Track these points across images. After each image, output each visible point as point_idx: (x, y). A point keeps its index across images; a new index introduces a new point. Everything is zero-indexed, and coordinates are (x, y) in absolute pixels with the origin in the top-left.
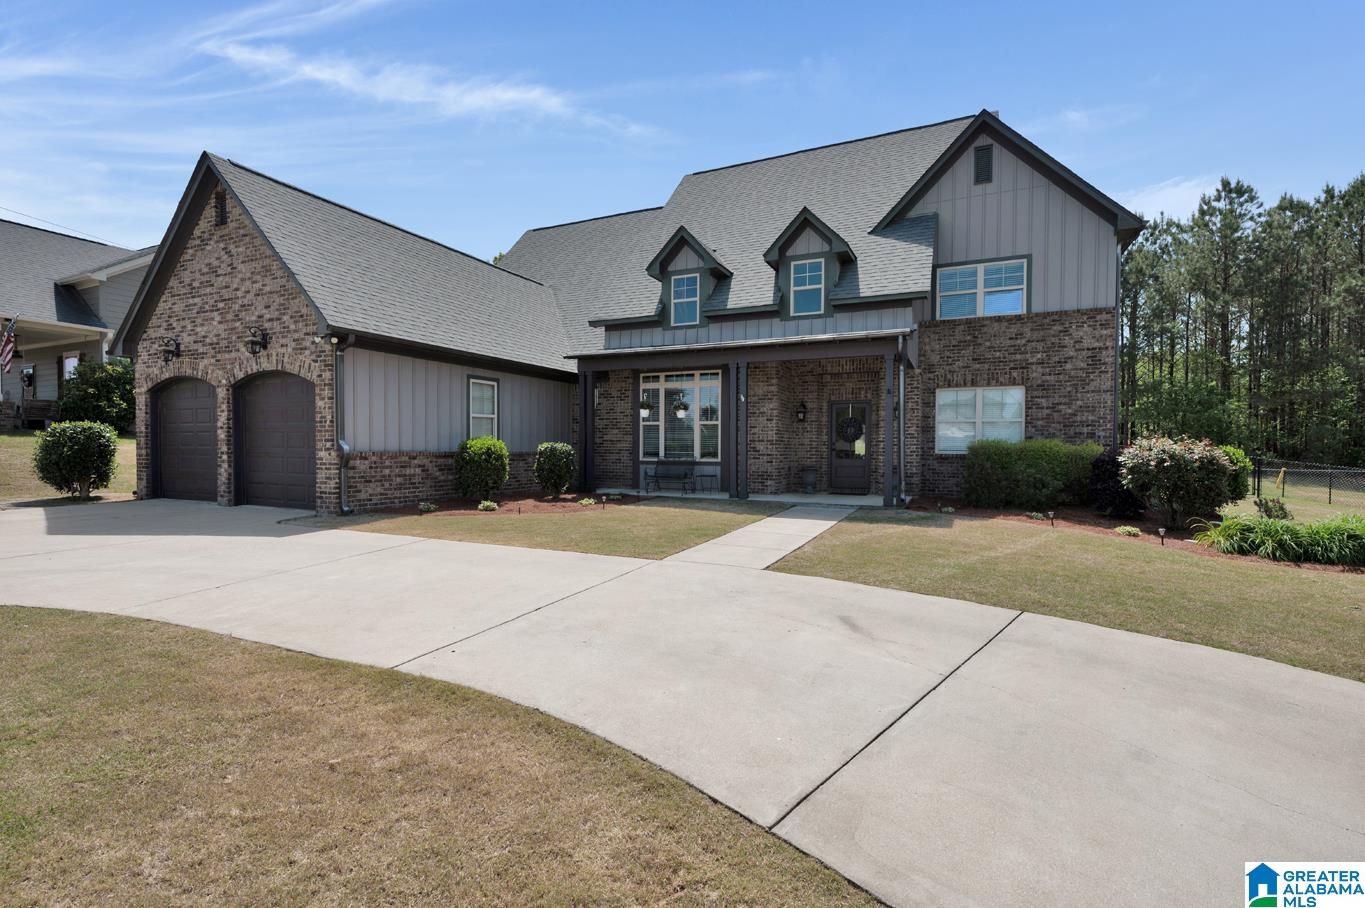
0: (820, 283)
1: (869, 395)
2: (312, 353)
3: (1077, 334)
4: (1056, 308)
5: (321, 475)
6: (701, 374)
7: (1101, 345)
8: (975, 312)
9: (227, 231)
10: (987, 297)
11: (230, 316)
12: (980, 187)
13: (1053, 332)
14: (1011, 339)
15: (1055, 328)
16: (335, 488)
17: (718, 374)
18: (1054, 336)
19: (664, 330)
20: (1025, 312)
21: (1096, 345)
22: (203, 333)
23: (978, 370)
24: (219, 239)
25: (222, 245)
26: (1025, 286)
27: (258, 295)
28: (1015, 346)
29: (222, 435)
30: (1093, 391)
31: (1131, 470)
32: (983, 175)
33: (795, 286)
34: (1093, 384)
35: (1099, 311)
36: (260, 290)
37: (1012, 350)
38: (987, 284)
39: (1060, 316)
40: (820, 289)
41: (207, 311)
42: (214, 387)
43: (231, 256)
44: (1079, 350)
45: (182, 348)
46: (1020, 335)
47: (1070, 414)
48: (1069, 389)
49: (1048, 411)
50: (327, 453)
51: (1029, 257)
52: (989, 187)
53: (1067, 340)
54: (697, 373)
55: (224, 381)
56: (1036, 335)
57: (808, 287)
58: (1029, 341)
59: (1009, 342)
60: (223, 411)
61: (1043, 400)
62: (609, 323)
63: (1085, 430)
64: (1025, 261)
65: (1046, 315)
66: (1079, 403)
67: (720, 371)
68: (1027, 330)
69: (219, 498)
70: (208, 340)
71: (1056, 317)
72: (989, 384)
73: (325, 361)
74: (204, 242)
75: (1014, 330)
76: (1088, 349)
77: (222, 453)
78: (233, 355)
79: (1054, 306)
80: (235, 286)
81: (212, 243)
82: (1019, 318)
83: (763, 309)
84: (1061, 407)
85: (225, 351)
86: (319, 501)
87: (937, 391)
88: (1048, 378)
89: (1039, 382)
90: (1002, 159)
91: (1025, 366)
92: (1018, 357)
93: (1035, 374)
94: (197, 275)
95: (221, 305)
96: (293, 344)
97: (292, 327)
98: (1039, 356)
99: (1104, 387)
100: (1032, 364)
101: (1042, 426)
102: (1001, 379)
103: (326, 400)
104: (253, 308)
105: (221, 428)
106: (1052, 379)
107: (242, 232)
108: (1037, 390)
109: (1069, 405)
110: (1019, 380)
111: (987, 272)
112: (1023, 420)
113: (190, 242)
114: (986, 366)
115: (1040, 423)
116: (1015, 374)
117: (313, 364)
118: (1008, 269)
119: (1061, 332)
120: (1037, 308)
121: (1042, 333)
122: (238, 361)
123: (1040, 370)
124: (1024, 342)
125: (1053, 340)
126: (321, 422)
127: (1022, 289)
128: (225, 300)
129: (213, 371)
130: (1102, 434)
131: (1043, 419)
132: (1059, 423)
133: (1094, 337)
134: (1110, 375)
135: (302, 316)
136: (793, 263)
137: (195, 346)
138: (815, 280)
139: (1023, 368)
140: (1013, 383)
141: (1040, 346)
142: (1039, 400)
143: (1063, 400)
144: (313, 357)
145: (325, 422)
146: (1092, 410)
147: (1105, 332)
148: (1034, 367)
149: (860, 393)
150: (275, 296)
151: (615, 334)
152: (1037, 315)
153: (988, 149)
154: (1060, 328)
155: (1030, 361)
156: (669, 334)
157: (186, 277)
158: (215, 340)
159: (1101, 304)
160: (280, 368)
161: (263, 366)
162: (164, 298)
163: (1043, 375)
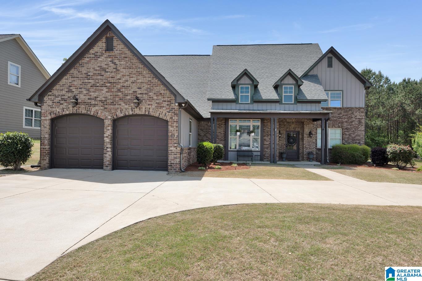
0: (292, 93)
1: (299, 129)
2: (167, 109)
3: (356, 114)
4: (350, 107)
5: (171, 157)
6: (253, 120)
7: (362, 118)
8: (328, 106)
9: (113, 54)
10: (331, 101)
11: (115, 90)
12: (329, 68)
13: (349, 113)
14: (338, 114)
15: (350, 112)
16: (179, 162)
17: (259, 120)
18: (350, 114)
19: (236, 104)
20: (342, 107)
21: (360, 118)
22: (95, 96)
23: (330, 123)
24: (107, 56)
25: (110, 59)
26: (341, 99)
27: (134, 83)
28: (339, 116)
29: (107, 140)
30: (360, 131)
31: (391, 153)
32: (330, 65)
33: (284, 93)
34: (360, 128)
35: (361, 108)
36: (135, 81)
37: (339, 118)
38: (331, 97)
39: (351, 109)
40: (292, 95)
41: (98, 86)
42: (103, 120)
43: (116, 65)
44: (356, 119)
45: (79, 101)
46: (340, 113)
47: (354, 137)
48: (354, 130)
49: (348, 136)
50: (175, 148)
51: (342, 91)
52: (332, 69)
53: (353, 116)
54: (251, 120)
55: (110, 117)
56: (345, 114)
57: (288, 94)
58: (343, 115)
59: (338, 115)
60: (108, 130)
61: (347, 133)
62: (213, 100)
63: (358, 141)
64: (341, 92)
65: (348, 108)
66: (356, 134)
67: (260, 120)
68: (342, 112)
69: (104, 167)
70: (98, 99)
71: (350, 109)
72: (332, 127)
73: (175, 112)
74: (96, 56)
75: (339, 112)
76: (358, 119)
77: (107, 148)
78: (117, 106)
79: (349, 106)
80: (118, 77)
81: (103, 57)
82: (340, 108)
83: (275, 100)
84: (351, 135)
85: (111, 105)
86: (170, 167)
87: (318, 128)
88: (348, 126)
89: (346, 127)
90: (335, 61)
91: (342, 123)
92: (340, 120)
93: (345, 125)
94: (92, 70)
95: (109, 85)
96: (156, 105)
97: (155, 98)
98: (346, 120)
99: (362, 130)
100: (344, 122)
101: (347, 140)
102: (336, 126)
103: (175, 127)
104: (130, 88)
105: (107, 137)
106: (349, 126)
107: (123, 56)
108: (345, 130)
109: (354, 134)
110: (340, 127)
111: (331, 94)
112: (341, 138)
113: (87, 55)
114: (332, 122)
115: (346, 139)
116: (339, 124)
117: (167, 113)
118: (337, 94)
119: (351, 113)
120: (345, 106)
121: (346, 113)
122: (119, 109)
123: (346, 124)
124: (342, 115)
125: (349, 115)
126: (171, 136)
127: (341, 100)
128: (111, 83)
129: (102, 112)
130: (362, 143)
131: (347, 138)
132: (351, 139)
133: (360, 115)
134: (364, 126)
135: (161, 94)
136: (283, 86)
137: (89, 101)
138: (291, 92)
139: (341, 123)
140: (339, 127)
141: (346, 117)
142: (346, 133)
143: (352, 133)
144: (168, 110)
145: (174, 136)
146: (359, 136)
147: (362, 114)
148: (344, 123)
149: (296, 129)
150: (145, 84)
151: (216, 104)
152: (345, 108)
153: (331, 58)
154: (351, 112)
155: (344, 121)
156: (238, 105)
157: (84, 70)
158: (104, 99)
159: (361, 106)
160: (147, 113)
161: (136, 112)
162: (66, 77)
163: (347, 125)
